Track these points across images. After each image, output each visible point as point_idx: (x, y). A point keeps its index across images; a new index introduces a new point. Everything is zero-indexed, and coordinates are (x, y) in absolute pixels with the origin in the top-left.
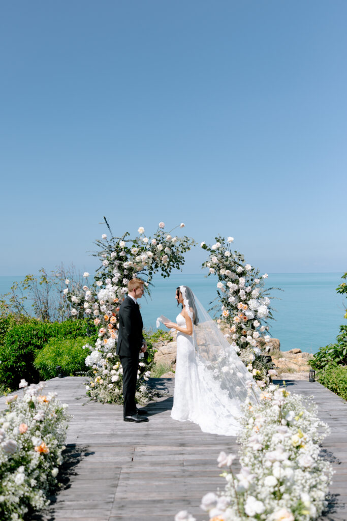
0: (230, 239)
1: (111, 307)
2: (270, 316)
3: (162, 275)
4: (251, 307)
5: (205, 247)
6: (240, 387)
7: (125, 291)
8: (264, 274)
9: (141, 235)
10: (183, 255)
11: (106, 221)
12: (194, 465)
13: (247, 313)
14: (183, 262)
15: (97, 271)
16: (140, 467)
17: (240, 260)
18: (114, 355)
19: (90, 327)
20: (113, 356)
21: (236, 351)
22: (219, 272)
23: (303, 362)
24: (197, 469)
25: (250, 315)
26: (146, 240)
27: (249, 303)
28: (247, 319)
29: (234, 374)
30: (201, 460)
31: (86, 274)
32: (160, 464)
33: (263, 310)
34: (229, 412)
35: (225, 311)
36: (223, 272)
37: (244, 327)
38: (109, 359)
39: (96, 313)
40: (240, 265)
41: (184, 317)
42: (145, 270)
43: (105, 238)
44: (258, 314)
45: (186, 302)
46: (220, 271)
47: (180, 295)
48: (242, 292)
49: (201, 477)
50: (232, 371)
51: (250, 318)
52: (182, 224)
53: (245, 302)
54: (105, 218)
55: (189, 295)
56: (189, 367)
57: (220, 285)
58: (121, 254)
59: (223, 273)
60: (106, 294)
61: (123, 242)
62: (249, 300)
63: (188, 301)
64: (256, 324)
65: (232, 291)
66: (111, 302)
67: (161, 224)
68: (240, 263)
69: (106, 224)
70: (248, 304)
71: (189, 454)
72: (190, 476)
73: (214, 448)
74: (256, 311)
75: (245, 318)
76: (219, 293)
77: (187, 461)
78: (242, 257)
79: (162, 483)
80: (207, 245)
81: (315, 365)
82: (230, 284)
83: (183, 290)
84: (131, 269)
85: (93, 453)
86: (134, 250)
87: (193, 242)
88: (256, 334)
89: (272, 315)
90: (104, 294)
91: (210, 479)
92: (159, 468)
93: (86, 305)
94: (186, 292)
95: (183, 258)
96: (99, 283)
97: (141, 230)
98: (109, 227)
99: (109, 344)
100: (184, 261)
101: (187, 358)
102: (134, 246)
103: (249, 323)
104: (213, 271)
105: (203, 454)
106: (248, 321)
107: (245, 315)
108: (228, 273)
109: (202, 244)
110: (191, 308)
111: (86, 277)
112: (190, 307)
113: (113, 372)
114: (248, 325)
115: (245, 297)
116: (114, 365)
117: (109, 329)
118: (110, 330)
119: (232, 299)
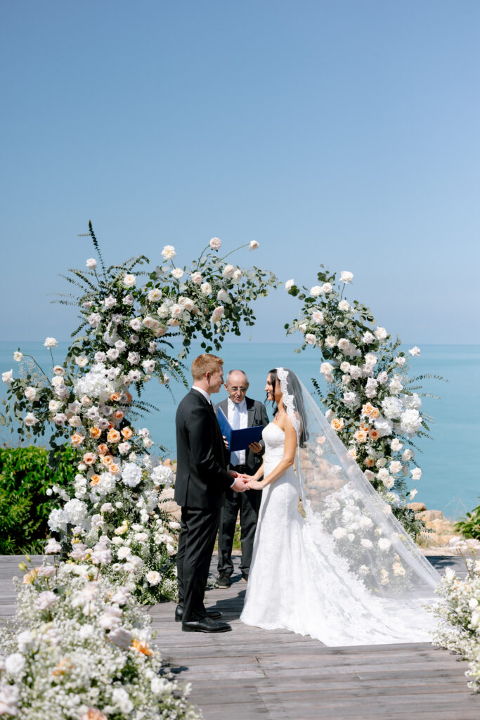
0: (346, 275)
1: (108, 411)
2: (424, 430)
3: (203, 345)
4: (386, 412)
5: (294, 291)
6: (367, 566)
7: (135, 378)
8: (412, 347)
9: (166, 261)
10: (251, 305)
11: (91, 230)
12: (379, 679)
13: (378, 425)
14: (252, 320)
15: (73, 335)
16: (287, 685)
17: (364, 318)
18: (114, 507)
19: (56, 450)
20: (113, 510)
21: (357, 498)
22: (324, 342)
23: (444, 528)
24: (387, 684)
25: (384, 427)
26: (178, 273)
27: (384, 403)
28: (378, 436)
29: (357, 542)
30: (385, 672)
31: (50, 341)
32: (320, 679)
33: (411, 419)
34: (365, 608)
35: (337, 420)
36: (331, 342)
37: (370, 451)
38: (106, 515)
39: (75, 422)
40: (365, 329)
41: (283, 430)
42: (170, 335)
43: (94, 267)
44: (402, 425)
45: (288, 399)
46: (326, 340)
47: (277, 383)
48: (371, 383)
49: (401, 694)
50: (352, 537)
51: (385, 435)
52: (253, 243)
53: (375, 401)
54: (90, 225)
55: (294, 387)
56: (289, 526)
57: (327, 369)
58: (126, 301)
59: (332, 345)
60: (98, 384)
61: (132, 276)
62: (382, 398)
63: (292, 397)
64: (395, 445)
65: (348, 380)
66: (104, 399)
67: (214, 241)
68: (366, 324)
69: (91, 237)
70: (380, 408)
71: (359, 665)
72: (382, 694)
73: (397, 655)
74: (396, 421)
75: (375, 434)
76: (316, 385)
77: (362, 674)
78: (370, 314)
79: (341, 705)
80: (299, 287)
81: (470, 531)
82: (346, 366)
83: (282, 374)
84: (145, 334)
85: (184, 669)
86: (153, 294)
87: (274, 279)
88: (395, 466)
89: (427, 428)
90: (94, 382)
91: (416, 696)
92: (321, 685)
93: (54, 405)
94: (287, 380)
95: (251, 312)
96: (82, 361)
97: (168, 251)
98: (96, 244)
99: (104, 485)
100: (254, 318)
101: (287, 509)
102: (149, 285)
103: (382, 443)
104: (313, 341)
105: (382, 664)
106: (379, 440)
107: (373, 427)
108: (344, 344)
109: (289, 284)
110: (297, 413)
111: (51, 347)
112: (295, 410)
113: (117, 540)
114: (380, 448)
115: (374, 392)
116: (116, 527)
117: (101, 456)
118: (102, 458)
119: (350, 397)
